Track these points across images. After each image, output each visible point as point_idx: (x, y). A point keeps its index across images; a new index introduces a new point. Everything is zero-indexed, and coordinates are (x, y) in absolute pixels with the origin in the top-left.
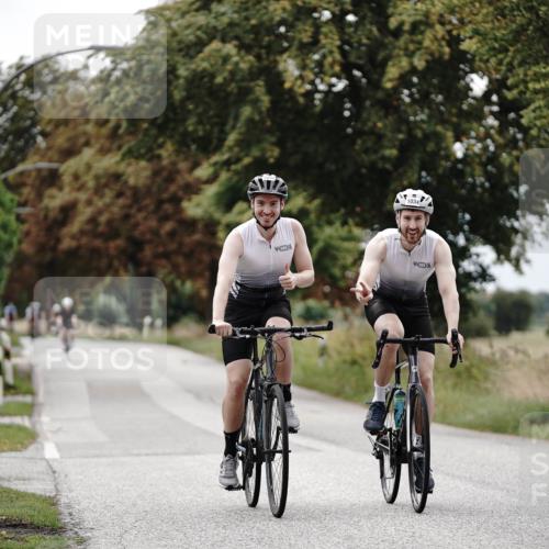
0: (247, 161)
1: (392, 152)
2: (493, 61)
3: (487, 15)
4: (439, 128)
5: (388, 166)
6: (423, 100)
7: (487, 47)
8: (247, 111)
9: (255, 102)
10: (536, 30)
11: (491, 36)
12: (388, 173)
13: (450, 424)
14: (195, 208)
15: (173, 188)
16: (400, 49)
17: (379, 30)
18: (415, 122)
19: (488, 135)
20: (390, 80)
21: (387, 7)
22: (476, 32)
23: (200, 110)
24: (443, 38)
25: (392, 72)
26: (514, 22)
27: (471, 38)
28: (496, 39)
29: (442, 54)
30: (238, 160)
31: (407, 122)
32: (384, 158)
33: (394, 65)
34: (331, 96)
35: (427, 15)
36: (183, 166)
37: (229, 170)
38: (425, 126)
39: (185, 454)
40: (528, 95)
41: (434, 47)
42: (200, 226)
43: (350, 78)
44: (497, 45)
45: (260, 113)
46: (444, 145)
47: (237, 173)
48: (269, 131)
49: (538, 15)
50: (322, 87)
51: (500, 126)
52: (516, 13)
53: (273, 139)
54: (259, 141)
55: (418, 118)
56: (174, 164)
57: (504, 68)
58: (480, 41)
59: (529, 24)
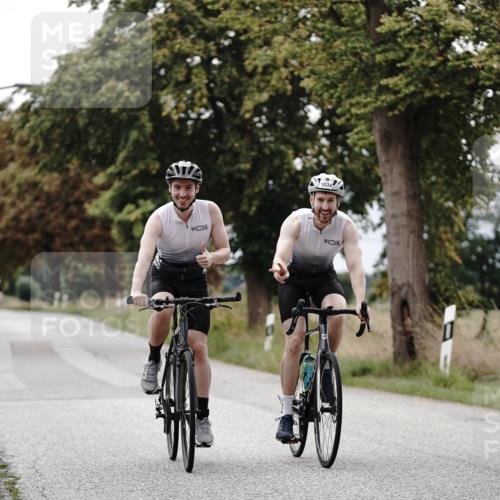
0: (134, 172)
1: (246, 166)
2: (326, 96)
3: (321, 59)
4: (283, 147)
5: (244, 176)
6: (271, 125)
7: (321, 84)
8: (134, 135)
9: (141, 128)
10: (359, 71)
11: (324, 75)
12: (243, 181)
14: (93, 209)
15: (77, 194)
16: (254, 86)
17: (238, 71)
18: (265, 142)
19: (320, 153)
20: (248, 111)
21: (243, 53)
22: (313, 72)
23: (99, 133)
24: (287, 78)
25: (248, 104)
26: (342, 64)
27: (308, 77)
28: (328, 78)
29: (286, 90)
30: (128, 172)
31: (258, 143)
32: (239, 170)
33: (249, 100)
34: (200, 122)
35: (274, 60)
36: (85, 176)
37: (120, 180)
38: (272, 145)
39: (84, 398)
40: (353, 121)
41: (279, 85)
42: (98, 223)
43: (215, 107)
44: (328, 82)
45: (144, 136)
46: (286, 161)
47: (126, 181)
48: (152, 149)
49: (361, 60)
50: (193, 115)
51: (331, 145)
52: (344, 58)
53: (154, 156)
54: (144, 158)
55: (268, 139)
56: (79, 175)
57: (334, 101)
58: (316, 80)
59: (354, 66)
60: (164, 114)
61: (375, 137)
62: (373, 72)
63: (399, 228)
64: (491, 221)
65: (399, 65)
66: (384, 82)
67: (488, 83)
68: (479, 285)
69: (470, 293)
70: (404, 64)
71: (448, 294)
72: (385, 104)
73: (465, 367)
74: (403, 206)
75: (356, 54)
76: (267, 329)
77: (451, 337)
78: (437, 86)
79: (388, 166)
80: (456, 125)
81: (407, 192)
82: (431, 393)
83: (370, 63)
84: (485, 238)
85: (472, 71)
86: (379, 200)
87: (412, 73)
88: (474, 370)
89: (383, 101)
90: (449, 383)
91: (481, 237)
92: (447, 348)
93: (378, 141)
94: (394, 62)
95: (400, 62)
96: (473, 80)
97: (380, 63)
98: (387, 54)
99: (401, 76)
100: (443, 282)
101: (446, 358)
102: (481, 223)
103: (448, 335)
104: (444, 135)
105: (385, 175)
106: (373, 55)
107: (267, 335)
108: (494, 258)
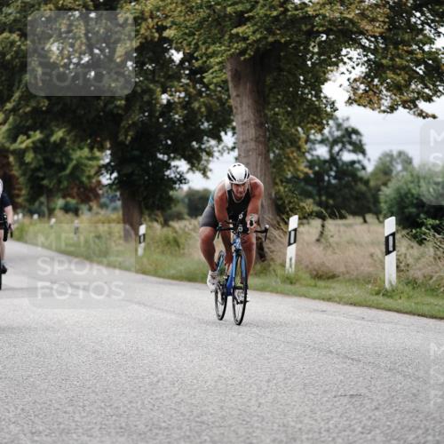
1: (122, 103)
2: (185, 43)
3: (181, 11)
4: (151, 86)
7: (181, 33)
8: (26, 77)
10: (214, 20)
11: (183, 25)
12: (121, 116)
13: (159, 276)
18: (135, 82)
22: (174, 23)
24: (153, 27)
26: (199, 16)
27: (171, 27)
28: (186, 27)
29: (153, 37)
32: (117, 107)
35: (142, 12)
37: (14, 115)
38: (142, 85)
41: (148, 33)
44: (187, 31)
46: (154, 97)
49: (215, 12)
51: (192, 83)
52: (200, 10)
54: (35, 97)
57: (192, 47)
58: (176, 29)
59: (208, 17)
61: (227, 75)
62: (225, 21)
63: (249, 151)
64: (326, 145)
65: (246, 15)
66: (234, 31)
67: (321, 29)
68: (317, 198)
69: (309, 205)
70: (251, 14)
71: (291, 206)
72: (238, 51)
73: (307, 267)
74: (252, 132)
75: (210, 7)
76: (140, 237)
77: (295, 242)
78: (278, 32)
79: (238, 99)
80: (296, 65)
81: (255, 121)
82: (279, 289)
83: (222, 14)
84: (322, 158)
85: (308, 19)
86: (234, 129)
87: (257, 22)
88: (315, 270)
89: (236, 49)
90: (294, 281)
91: (318, 157)
92: (291, 251)
93: (229, 79)
94: (242, 13)
95: (247, 13)
96: (309, 27)
97: (230, 14)
98: (236, 7)
99: (249, 24)
100: (286, 196)
101: (291, 259)
102: (317, 146)
103: (292, 241)
104: (285, 73)
105: (236, 108)
106: (225, 7)
107: (140, 242)
108: (329, 176)
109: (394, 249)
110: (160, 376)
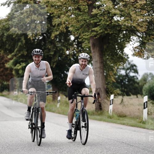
0: (20, 55)
1: (52, 53)
2: (76, 33)
3: (75, 22)
4: (63, 48)
5: (52, 56)
6: (60, 41)
7: (74, 29)
8: (20, 44)
9: (22, 42)
10: (86, 25)
11: (75, 27)
12: (51, 58)
13: (65, 115)
14: (8, 65)
15: (3, 61)
16: (55, 30)
17: (50, 25)
18: (58, 46)
19: (74, 49)
20: (53, 37)
21: (52, 20)
22: (72, 26)
23: (9, 43)
24: (64, 27)
25: (53, 35)
26: (81, 23)
27: (71, 27)
28: (76, 27)
29: (64, 31)
30: (18, 54)
31: (56, 46)
32: (50, 54)
33: (53, 34)
34: (39, 40)
35: (61, 22)
36: (5, 56)
37: (15, 57)
38: (60, 47)
39: (4, 121)
40: (84, 40)
41: (62, 29)
42: (9, 69)
43: (43, 36)
44: (77, 29)
45: (23, 44)
46: (64, 52)
47: (17, 57)
48: (25, 48)
49: (87, 22)
50: (37, 38)
51: (77, 47)
52: (82, 21)
53: (25, 50)
54: (22, 50)
55: (59, 45)
56: (3, 55)
57: (78, 34)
58: (73, 28)
59: (84, 24)
60: (28, 38)
61: (90, 45)
62: (90, 26)
63: (97, 71)
64: (125, 70)
65: (97, 24)
66: (93, 29)
67: (124, 29)
68: (121, 89)
69: (118, 91)
70: (99, 23)
71: (111, 91)
72: (93, 35)
73: (116, 113)
74: (98, 65)
75: (85, 21)
76: (58, 101)
77: (112, 104)
78: (109, 30)
79: (94, 53)
80: (114, 41)
81: (100, 61)
82: (106, 120)
83: (89, 23)
84: (123, 75)
85: (119, 26)
86: (91, 64)
87: (101, 26)
88: (119, 114)
89: (93, 34)
90: (112, 117)
91: (121, 74)
92: (111, 107)
93: (91, 46)
94: (96, 23)
95: (98, 23)
96: (119, 28)
97: (92, 23)
98: (94, 21)
99: (98, 27)
100: (110, 88)
101: (111, 110)
102: (121, 70)
103: (111, 103)
104: (111, 44)
105: (93, 56)
106: (90, 21)
107: (58, 103)
108: (125, 81)
109: (147, 107)
110: (63, 149)
